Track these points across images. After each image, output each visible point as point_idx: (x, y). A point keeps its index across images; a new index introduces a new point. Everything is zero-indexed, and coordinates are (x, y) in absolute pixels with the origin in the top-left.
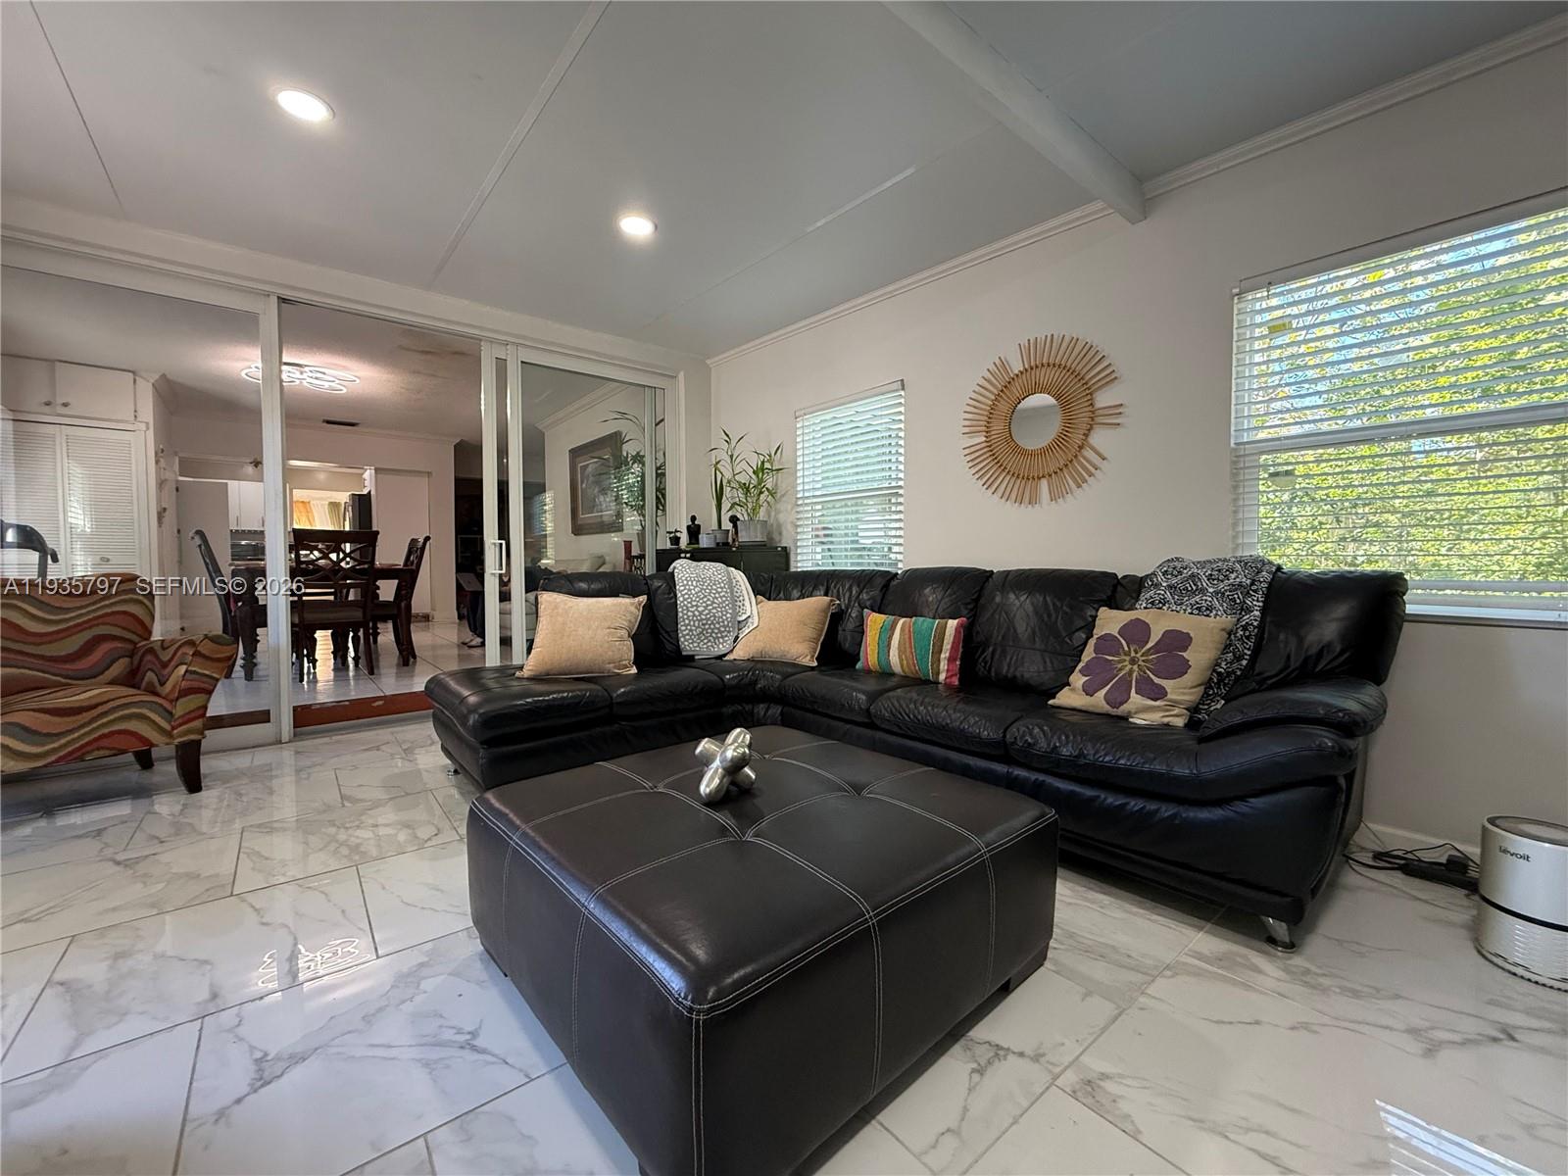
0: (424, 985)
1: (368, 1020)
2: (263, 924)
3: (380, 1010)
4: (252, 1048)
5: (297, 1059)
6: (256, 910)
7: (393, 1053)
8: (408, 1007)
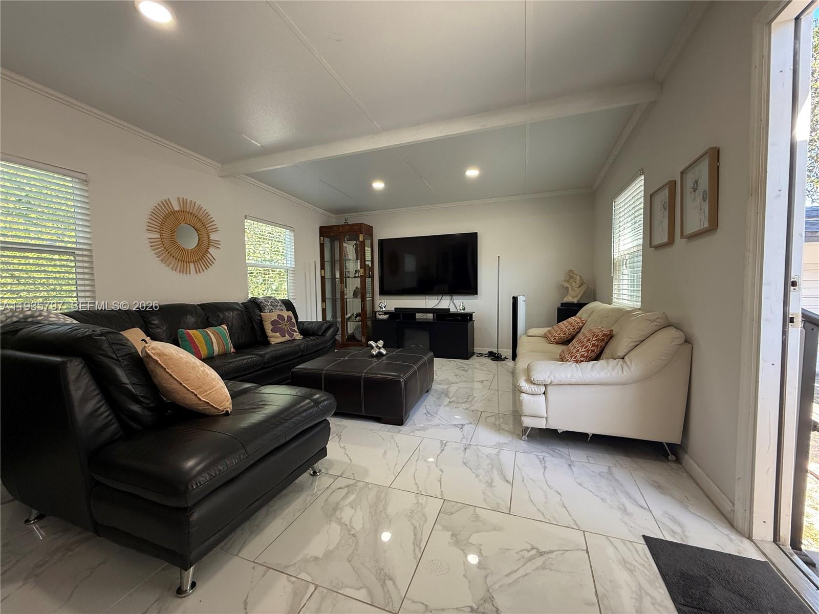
0: (423, 426)
1: (439, 426)
2: (442, 471)
3: (434, 426)
4: (462, 431)
5: (455, 425)
6: (440, 482)
7: (439, 418)
8: (430, 423)
